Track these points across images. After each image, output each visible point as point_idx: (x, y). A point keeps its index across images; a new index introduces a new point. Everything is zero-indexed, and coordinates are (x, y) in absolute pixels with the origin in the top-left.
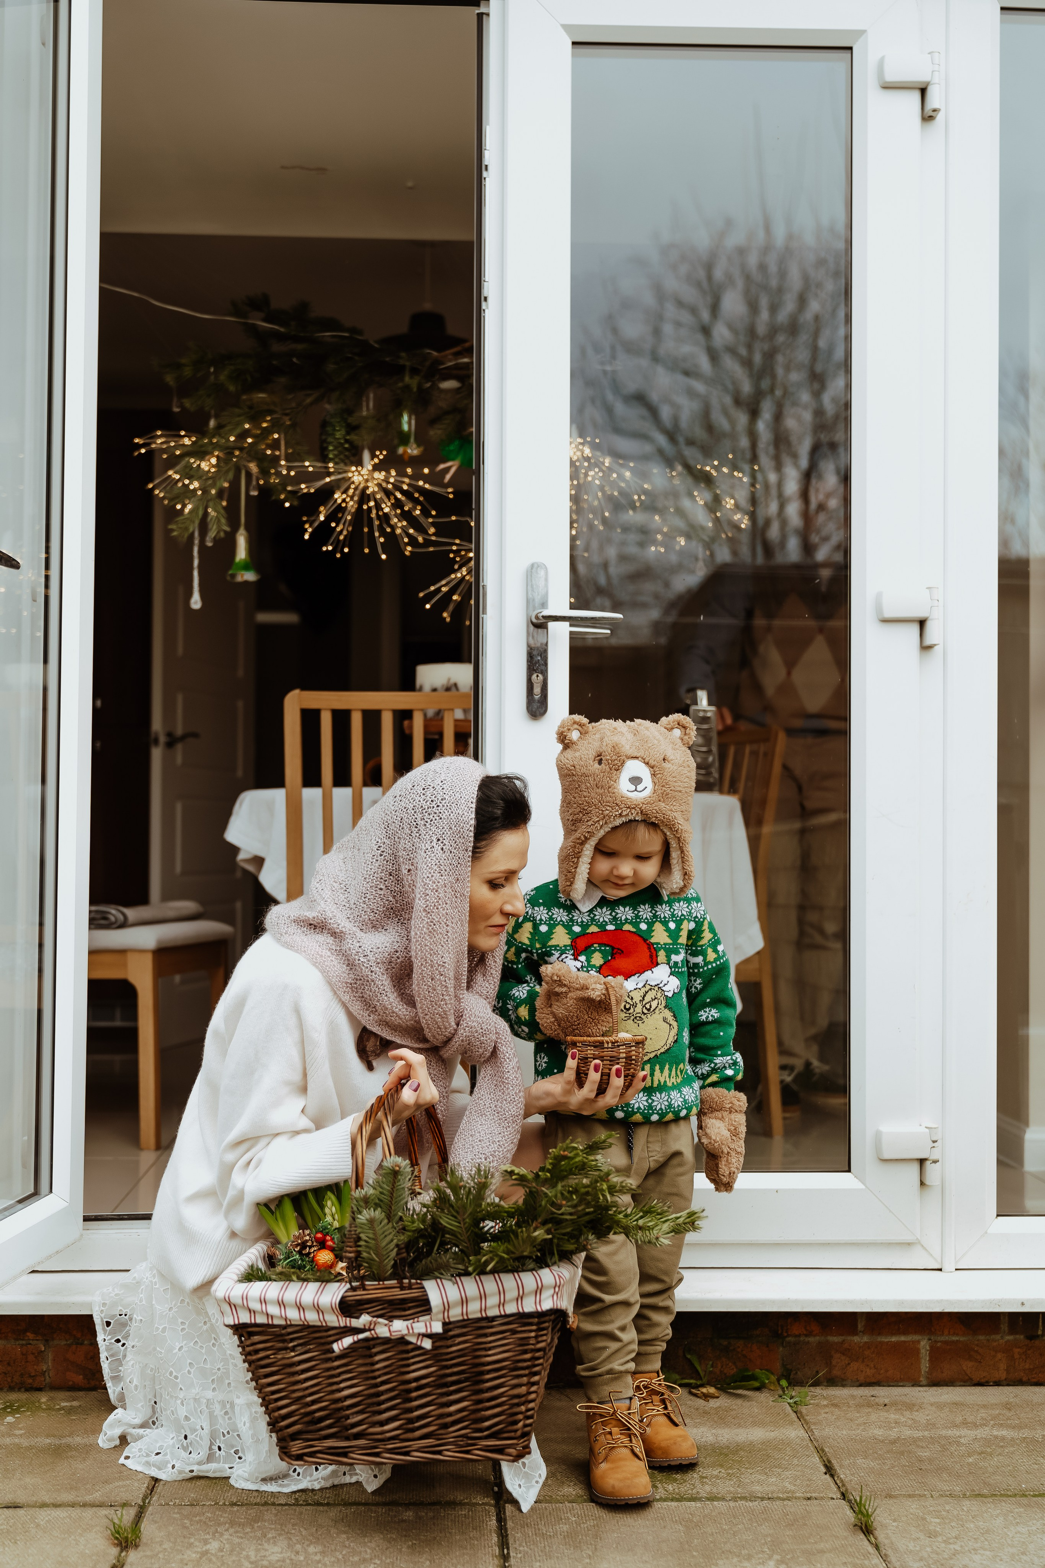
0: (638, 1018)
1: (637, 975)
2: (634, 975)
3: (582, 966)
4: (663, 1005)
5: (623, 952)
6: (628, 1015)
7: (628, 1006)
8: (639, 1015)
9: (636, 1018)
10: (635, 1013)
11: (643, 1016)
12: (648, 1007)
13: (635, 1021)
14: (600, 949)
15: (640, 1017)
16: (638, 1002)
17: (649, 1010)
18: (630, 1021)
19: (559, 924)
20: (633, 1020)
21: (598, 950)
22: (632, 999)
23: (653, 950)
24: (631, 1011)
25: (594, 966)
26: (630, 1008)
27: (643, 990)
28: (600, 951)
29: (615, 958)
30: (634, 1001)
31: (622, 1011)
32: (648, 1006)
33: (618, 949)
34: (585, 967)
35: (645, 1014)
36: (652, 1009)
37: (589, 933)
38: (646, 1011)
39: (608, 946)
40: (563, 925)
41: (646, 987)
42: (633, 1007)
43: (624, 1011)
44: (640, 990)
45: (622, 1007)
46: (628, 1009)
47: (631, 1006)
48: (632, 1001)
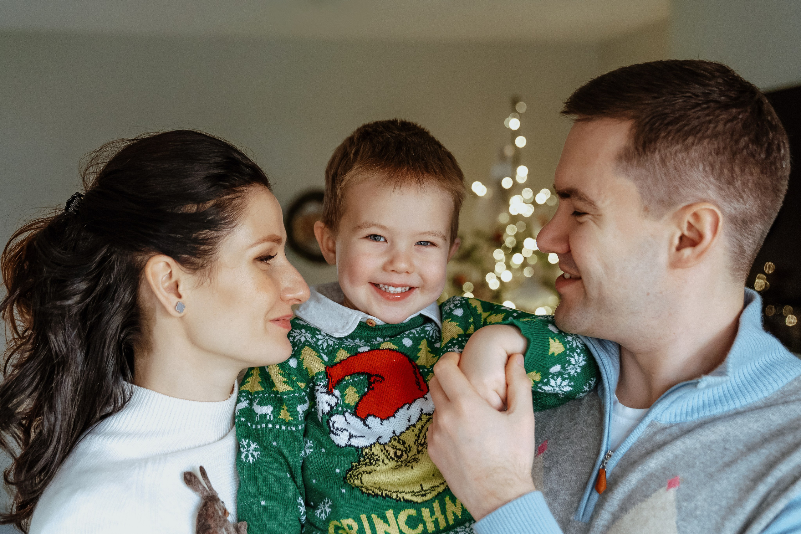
0: (411, 460)
1: (406, 406)
2: (402, 407)
3: (337, 403)
5: (383, 378)
6: (399, 463)
7: (399, 453)
9: (409, 462)
10: (408, 458)
12: (423, 442)
14: (353, 381)
15: (414, 458)
16: (412, 444)
17: (423, 445)
19: (304, 345)
21: (351, 384)
22: (404, 443)
23: (418, 375)
24: (405, 456)
25: (348, 406)
26: (402, 455)
27: (419, 426)
28: (354, 384)
29: (373, 389)
30: (406, 445)
33: (377, 375)
34: (341, 406)
37: (337, 363)
38: (420, 448)
39: (362, 374)
40: (310, 346)
41: (422, 420)
42: (406, 453)
43: (396, 459)
44: (415, 427)
45: (392, 454)
46: (400, 457)
47: (404, 453)
48: (404, 447)
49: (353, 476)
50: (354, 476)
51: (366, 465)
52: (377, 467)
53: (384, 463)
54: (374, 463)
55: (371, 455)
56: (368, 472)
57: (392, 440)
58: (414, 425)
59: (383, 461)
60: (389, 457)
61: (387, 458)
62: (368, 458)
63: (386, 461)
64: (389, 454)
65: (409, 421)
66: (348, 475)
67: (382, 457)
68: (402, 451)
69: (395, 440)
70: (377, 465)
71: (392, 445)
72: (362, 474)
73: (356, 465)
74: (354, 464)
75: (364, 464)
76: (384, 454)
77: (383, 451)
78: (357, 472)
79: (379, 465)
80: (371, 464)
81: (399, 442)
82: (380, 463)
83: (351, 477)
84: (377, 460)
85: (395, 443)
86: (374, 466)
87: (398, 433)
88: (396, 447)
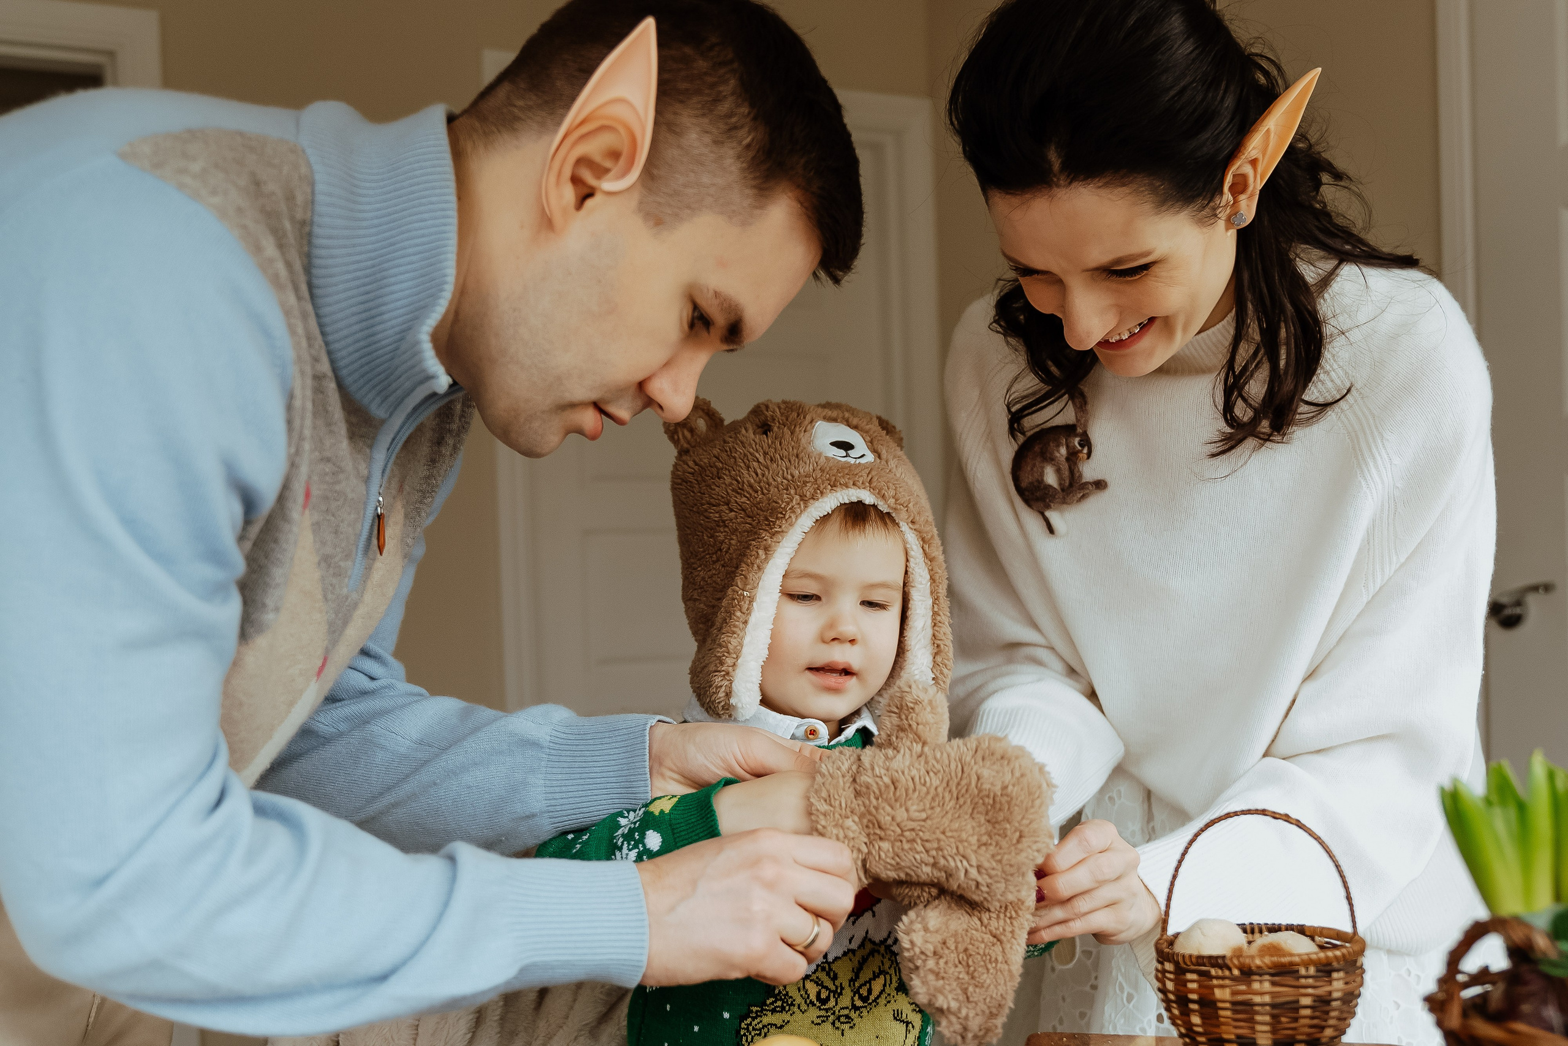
0: (843, 1019)
4: (895, 985)
6: (823, 1013)
7: (823, 996)
8: (846, 1012)
9: (838, 1018)
10: (837, 1009)
11: (853, 1015)
12: (865, 994)
13: (837, 1024)
15: (847, 1016)
16: (845, 984)
17: (864, 999)
18: (828, 1026)
20: (833, 1024)
22: (835, 979)
24: (832, 1003)
26: (828, 999)
27: (859, 955)
30: (837, 983)
31: (812, 1003)
32: (864, 992)
35: (855, 1008)
36: (872, 998)
38: (859, 1003)
41: (864, 948)
42: (834, 997)
43: (818, 1004)
44: (854, 955)
45: (813, 997)
46: (824, 1001)
47: (832, 995)
48: (834, 984)
49: (751, 1028)
50: (754, 1029)
51: (773, 1011)
52: (791, 1015)
53: (801, 1011)
54: (787, 1008)
55: (785, 995)
56: (778, 1026)
57: (819, 968)
58: (853, 951)
59: (799, 1008)
60: (808, 1001)
61: (806, 1002)
62: (781, 999)
63: (804, 1007)
64: (808, 997)
65: (850, 942)
66: (743, 1025)
67: (798, 1000)
68: (830, 991)
69: (823, 969)
70: (791, 1012)
71: (817, 978)
72: (768, 1029)
73: (757, 1011)
74: (754, 1009)
75: (770, 1011)
76: (801, 996)
77: (802, 990)
78: (758, 1023)
79: (794, 1013)
80: (783, 1008)
81: (828, 974)
82: (796, 1009)
83: (747, 1029)
84: (792, 1004)
85: (823, 976)
86: (787, 1012)
87: (830, 958)
88: (822, 982)
